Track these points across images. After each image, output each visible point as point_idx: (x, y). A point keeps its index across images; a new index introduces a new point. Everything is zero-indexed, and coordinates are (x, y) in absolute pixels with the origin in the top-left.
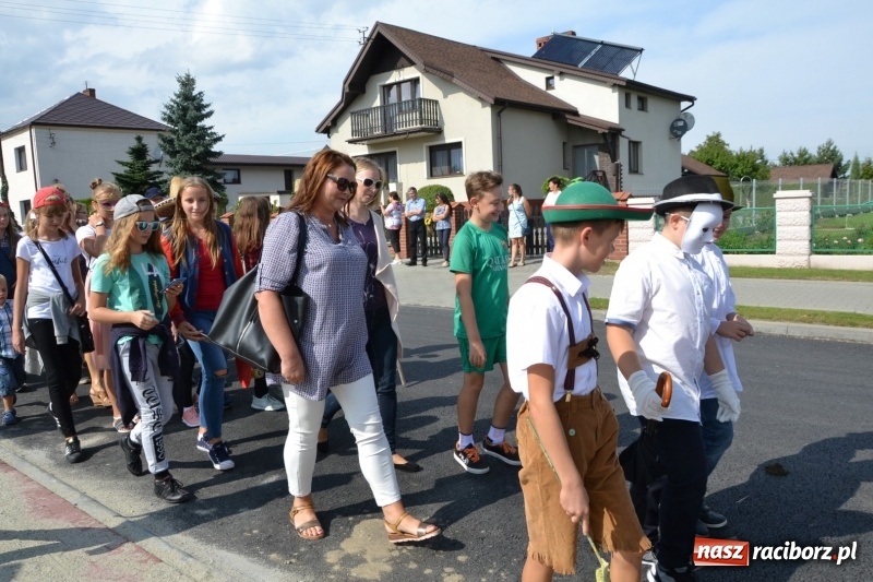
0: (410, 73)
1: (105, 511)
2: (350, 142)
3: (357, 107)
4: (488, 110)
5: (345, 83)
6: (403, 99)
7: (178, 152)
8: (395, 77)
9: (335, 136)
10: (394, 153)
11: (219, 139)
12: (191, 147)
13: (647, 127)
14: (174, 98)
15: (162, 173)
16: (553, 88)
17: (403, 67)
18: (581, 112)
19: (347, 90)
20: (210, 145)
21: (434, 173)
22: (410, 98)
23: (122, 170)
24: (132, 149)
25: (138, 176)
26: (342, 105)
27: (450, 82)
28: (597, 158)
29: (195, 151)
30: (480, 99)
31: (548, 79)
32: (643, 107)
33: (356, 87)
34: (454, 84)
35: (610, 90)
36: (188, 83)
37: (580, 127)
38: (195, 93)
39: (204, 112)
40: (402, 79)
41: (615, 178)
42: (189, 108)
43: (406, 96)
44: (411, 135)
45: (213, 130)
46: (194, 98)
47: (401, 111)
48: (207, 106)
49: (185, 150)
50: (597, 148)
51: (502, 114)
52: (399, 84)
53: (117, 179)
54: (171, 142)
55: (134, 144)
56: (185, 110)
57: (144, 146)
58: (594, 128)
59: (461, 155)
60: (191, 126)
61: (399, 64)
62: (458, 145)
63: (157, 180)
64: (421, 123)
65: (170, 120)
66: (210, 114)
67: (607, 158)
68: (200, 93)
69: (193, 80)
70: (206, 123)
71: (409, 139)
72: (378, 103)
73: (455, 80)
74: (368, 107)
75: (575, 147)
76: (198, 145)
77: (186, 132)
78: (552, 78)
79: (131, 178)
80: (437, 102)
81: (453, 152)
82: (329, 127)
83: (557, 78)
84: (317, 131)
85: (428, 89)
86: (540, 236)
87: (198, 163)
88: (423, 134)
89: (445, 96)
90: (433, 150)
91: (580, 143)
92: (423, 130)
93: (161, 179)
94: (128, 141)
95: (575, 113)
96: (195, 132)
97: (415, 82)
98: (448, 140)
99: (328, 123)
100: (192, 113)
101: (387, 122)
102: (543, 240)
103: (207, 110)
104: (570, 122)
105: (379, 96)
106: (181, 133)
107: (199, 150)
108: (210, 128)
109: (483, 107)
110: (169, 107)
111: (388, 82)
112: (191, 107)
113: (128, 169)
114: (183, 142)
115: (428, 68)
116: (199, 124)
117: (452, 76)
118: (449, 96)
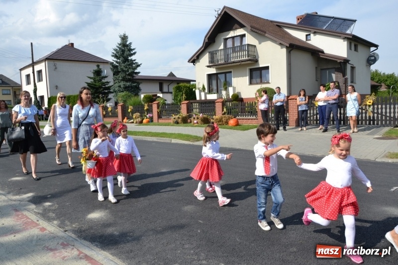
0: (240, 32)
2: (208, 67)
3: (212, 49)
4: (284, 50)
5: (206, 37)
6: (235, 46)
7: (120, 72)
8: (231, 34)
9: (197, 64)
10: (231, 72)
11: (139, 66)
12: (126, 69)
13: (358, 59)
14: (118, 45)
15: (108, 82)
16: (310, 40)
17: (236, 29)
18: (325, 52)
19: (207, 41)
20: (136, 68)
21: (252, 82)
22: (239, 45)
23: (90, 81)
24: (95, 71)
25: (98, 84)
26: (203, 48)
27: (264, 36)
28: (334, 75)
29: (128, 71)
30: (280, 44)
31: (307, 35)
32: (356, 50)
33: (211, 39)
34: (266, 37)
35: (342, 40)
36: (124, 38)
37: (326, 59)
38: (128, 43)
39: (132, 52)
40: (235, 35)
41: (344, 85)
43: (237, 43)
44: (242, 63)
45: (136, 61)
46: (127, 46)
47: (236, 51)
48: (134, 49)
49: (123, 71)
50: (334, 70)
51: (291, 52)
52: (233, 38)
53: (88, 85)
54: (116, 67)
55: (96, 68)
56: (123, 51)
57: (100, 69)
58: (335, 60)
59: (268, 73)
60: (126, 60)
61: (234, 28)
62: (267, 68)
63: (106, 86)
64: (248, 57)
65: (116, 56)
66: (135, 53)
67: (340, 75)
68: (130, 43)
69: (127, 37)
70: (133, 58)
71: (240, 65)
72: (222, 47)
73: (266, 35)
74: (217, 49)
75: (322, 69)
76: (130, 68)
77: (124, 62)
78: (310, 35)
79: (94, 85)
80: (255, 46)
81: (263, 72)
82: (194, 60)
83: (312, 35)
84: (189, 62)
85: (249, 39)
87: (129, 77)
88: (249, 62)
89: (260, 43)
90: (251, 71)
91: (325, 68)
92: (249, 60)
93: (108, 85)
94: (93, 67)
95: (322, 52)
96: (128, 62)
97: (244, 35)
98: (261, 65)
99: (195, 57)
100: (126, 53)
101: (227, 56)
103: (134, 51)
104: (321, 56)
105: (222, 44)
106: (121, 62)
107: (130, 71)
108: (135, 60)
109: (281, 48)
110: (116, 50)
111: (228, 37)
112: (126, 50)
113: (92, 80)
114: (122, 67)
115: (253, 29)
116: (130, 58)
117: (265, 33)
118: (262, 43)
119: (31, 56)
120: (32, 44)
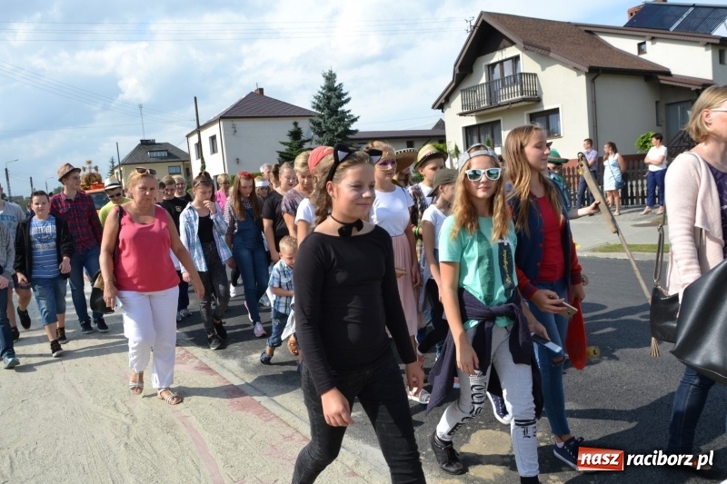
0: (511, 52)
1: (280, 409)
2: (461, 115)
3: (465, 86)
4: (583, 78)
5: (455, 65)
6: (506, 75)
7: (325, 132)
8: (498, 56)
9: (448, 111)
10: (499, 121)
11: (355, 120)
12: (334, 128)
14: (321, 90)
16: (645, 53)
17: (505, 47)
18: (673, 73)
19: (457, 72)
20: (349, 125)
22: (511, 74)
24: (291, 132)
26: (454, 84)
27: (547, 56)
29: (337, 130)
30: (575, 69)
31: (640, 45)
33: (465, 68)
34: (552, 58)
35: (703, 49)
36: (330, 77)
37: (673, 86)
38: (336, 85)
39: (343, 99)
40: (504, 58)
42: (332, 97)
43: (508, 72)
44: (513, 106)
45: (350, 113)
46: (336, 89)
47: (503, 85)
48: (346, 94)
49: (330, 130)
51: (597, 80)
52: (501, 62)
53: (281, 156)
54: (319, 125)
55: (292, 128)
56: (329, 98)
57: (299, 129)
59: (558, 119)
60: (333, 111)
61: (501, 45)
62: (556, 111)
64: (522, 94)
65: (318, 107)
66: (348, 100)
68: (340, 85)
69: (334, 75)
70: (345, 107)
71: (512, 108)
72: (483, 80)
73: (551, 54)
74: (475, 84)
75: (668, 105)
76: (339, 125)
77: (330, 116)
78: (644, 43)
80: (535, 75)
81: (551, 117)
82: (442, 104)
83: (648, 43)
84: (433, 108)
85: (528, 64)
86: (634, 188)
88: (526, 103)
89: (543, 69)
90: (533, 117)
91: (673, 101)
92: (524, 100)
94: (288, 126)
95: (667, 73)
96: (337, 116)
97: (516, 59)
98: (546, 107)
99: (442, 100)
100: (334, 101)
101: (492, 95)
102: (637, 192)
103: (346, 97)
104: (662, 82)
105: (484, 74)
106: (326, 117)
107: (340, 129)
108: (349, 111)
109: (578, 75)
110: (317, 98)
111: (492, 62)
112: (334, 96)
113: (287, 147)
114: (328, 124)
115: (527, 47)
116: (340, 109)
117: (549, 51)
118: (548, 69)
119: (195, 118)
120: (195, 98)
